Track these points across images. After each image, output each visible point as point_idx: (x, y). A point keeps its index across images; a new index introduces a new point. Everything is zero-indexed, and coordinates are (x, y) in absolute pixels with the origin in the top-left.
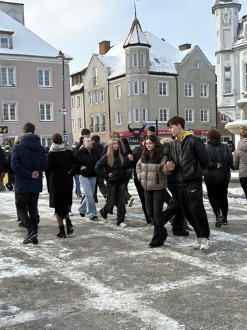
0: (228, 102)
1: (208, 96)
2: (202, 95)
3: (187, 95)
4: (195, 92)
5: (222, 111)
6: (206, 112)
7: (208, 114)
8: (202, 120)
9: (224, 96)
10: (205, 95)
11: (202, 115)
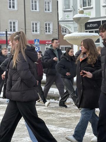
0: (68, 16)
1: (51, 11)
2: (46, 10)
3: (33, 9)
4: (40, 7)
5: (62, 25)
6: (49, 25)
7: (51, 27)
8: (46, 32)
9: (65, 11)
10: (49, 10)
11: (46, 28)
